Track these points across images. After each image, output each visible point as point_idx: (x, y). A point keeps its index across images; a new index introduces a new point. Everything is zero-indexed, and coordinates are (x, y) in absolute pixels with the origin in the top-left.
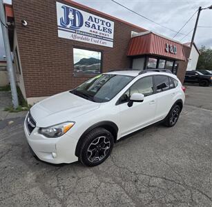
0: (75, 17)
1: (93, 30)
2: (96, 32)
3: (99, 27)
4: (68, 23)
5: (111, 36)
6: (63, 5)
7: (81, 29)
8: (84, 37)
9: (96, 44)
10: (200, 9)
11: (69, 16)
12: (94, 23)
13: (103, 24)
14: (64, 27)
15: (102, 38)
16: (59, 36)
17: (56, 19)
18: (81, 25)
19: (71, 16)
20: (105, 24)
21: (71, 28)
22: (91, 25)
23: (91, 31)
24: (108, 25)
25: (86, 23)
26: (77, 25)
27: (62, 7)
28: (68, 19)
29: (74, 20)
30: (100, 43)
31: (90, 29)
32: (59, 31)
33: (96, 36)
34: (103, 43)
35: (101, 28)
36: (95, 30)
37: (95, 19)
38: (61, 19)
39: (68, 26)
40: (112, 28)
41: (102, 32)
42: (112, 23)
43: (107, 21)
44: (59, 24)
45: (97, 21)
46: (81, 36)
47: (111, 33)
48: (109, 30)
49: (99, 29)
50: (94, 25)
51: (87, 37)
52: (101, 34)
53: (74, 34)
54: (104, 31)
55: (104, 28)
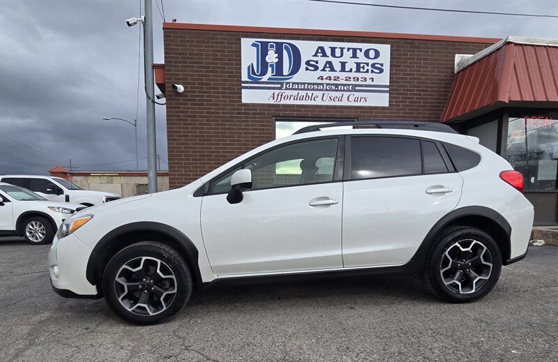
0: (280, 57)
1: (327, 73)
2: (337, 78)
3: (343, 64)
4: (264, 72)
5: (384, 79)
6: (253, 40)
7: (296, 78)
8: (303, 93)
9: (337, 103)
11: (268, 59)
12: (331, 59)
13: (354, 56)
14: (256, 81)
15: (354, 89)
16: (244, 101)
17: (240, 69)
18: (295, 69)
20: (360, 54)
22: (321, 66)
23: (322, 78)
24: (372, 54)
25: (308, 63)
26: (286, 71)
27: (254, 45)
28: (264, 66)
29: (279, 65)
30: (348, 100)
31: (319, 73)
32: (243, 91)
34: (356, 99)
36: (332, 74)
37: (333, 50)
38: (251, 68)
39: (265, 78)
41: (353, 75)
42: (385, 48)
44: (244, 77)
45: (338, 53)
46: (295, 93)
47: (381, 71)
48: (373, 66)
49: (343, 69)
50: (330, 63)
51: (310, 93)
52: (348, 79)
53: (277, 92)
54: (358, 70)
55: (358, 65)
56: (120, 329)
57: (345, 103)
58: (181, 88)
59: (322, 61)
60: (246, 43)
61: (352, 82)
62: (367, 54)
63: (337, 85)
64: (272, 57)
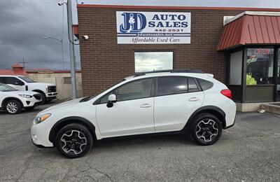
0: (136, 21)
1: (160, 28)
2: (164, 30)
3: (167, 23)
4: (128, 28)
6: (122, 12)
7: (144, 31)
8: (147, 38)
9: (165, 43)
11: (130, 22)
12: (161, 21)
13: (173, 19)
15: (173, 35)
16: (119, 43)
17: (116, 26)
18: (143, 27)
20: (176, 18)
21: (131, 32)
23: (157, 30)
24: (182, 18)
25: (150, 23)
26: (139, 27)
27: (122, 15)
29: (136, 24)
30: (170, 41)
31: (155, 28)
32: (118, 38)
34: (174, 41)
35: (171, 23)
36: (162, 28)
37: (162, 16)
38: (121, 26)
39: (129, 31)
41: (172, 28)
42: (188, 14)
43: (178, 14)
44: (118, 31)
45: (165, 17)
46: (143, 38)
47: (187, 26)
48: (182, 23)
49: (167, 26)
50: (161, 23)
51: (151, 38)
52: (170, 30)
53: (135, 38)
54: (175, 26)
55: (175, 23)
56: (63, 160)
57: (169, 42)
58: (87, 37)
59: (157, 22)
60: (119, 14)
61: (172, 32)
62: (179, 18)
63: (164, 34)
64: (132, 21)
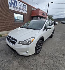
0: (14, 2)
1: (20, 7)
2: (22, 8)
3: (22, 6)
4: (12, 4)
5: (26, 10)
8: (18, 9)
10: (49, 3)
12: (21, 5)
13: (23, 5)
15: (23, 10)
16: (9, 9)
19: (13, 2)
20: (24, 5)
22: (20, 5)
25: (18, 4)
28: (12, 3)
29: (14, 3)
32: (9, 7)
33: (22, 9)
34: (24, 12)
35: (23, 7)
37: (21, 3)
38: (10, 2)
39: (12, 5)
40: (26, 7)
42: (26, 5)
43: (25, 4)
44: (9, 4)
46: (17, 9)
52: (23, 9)
